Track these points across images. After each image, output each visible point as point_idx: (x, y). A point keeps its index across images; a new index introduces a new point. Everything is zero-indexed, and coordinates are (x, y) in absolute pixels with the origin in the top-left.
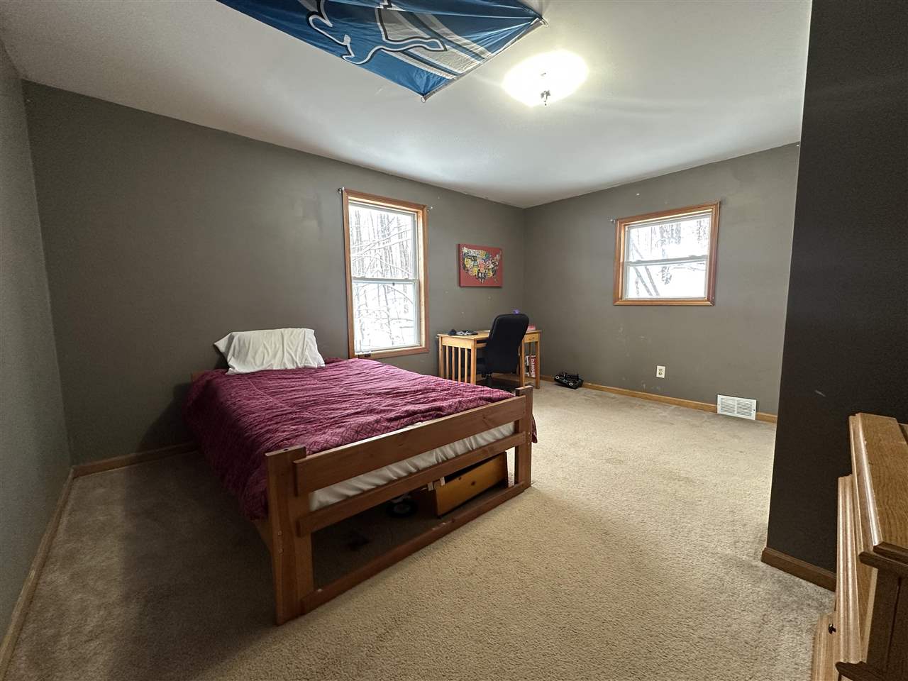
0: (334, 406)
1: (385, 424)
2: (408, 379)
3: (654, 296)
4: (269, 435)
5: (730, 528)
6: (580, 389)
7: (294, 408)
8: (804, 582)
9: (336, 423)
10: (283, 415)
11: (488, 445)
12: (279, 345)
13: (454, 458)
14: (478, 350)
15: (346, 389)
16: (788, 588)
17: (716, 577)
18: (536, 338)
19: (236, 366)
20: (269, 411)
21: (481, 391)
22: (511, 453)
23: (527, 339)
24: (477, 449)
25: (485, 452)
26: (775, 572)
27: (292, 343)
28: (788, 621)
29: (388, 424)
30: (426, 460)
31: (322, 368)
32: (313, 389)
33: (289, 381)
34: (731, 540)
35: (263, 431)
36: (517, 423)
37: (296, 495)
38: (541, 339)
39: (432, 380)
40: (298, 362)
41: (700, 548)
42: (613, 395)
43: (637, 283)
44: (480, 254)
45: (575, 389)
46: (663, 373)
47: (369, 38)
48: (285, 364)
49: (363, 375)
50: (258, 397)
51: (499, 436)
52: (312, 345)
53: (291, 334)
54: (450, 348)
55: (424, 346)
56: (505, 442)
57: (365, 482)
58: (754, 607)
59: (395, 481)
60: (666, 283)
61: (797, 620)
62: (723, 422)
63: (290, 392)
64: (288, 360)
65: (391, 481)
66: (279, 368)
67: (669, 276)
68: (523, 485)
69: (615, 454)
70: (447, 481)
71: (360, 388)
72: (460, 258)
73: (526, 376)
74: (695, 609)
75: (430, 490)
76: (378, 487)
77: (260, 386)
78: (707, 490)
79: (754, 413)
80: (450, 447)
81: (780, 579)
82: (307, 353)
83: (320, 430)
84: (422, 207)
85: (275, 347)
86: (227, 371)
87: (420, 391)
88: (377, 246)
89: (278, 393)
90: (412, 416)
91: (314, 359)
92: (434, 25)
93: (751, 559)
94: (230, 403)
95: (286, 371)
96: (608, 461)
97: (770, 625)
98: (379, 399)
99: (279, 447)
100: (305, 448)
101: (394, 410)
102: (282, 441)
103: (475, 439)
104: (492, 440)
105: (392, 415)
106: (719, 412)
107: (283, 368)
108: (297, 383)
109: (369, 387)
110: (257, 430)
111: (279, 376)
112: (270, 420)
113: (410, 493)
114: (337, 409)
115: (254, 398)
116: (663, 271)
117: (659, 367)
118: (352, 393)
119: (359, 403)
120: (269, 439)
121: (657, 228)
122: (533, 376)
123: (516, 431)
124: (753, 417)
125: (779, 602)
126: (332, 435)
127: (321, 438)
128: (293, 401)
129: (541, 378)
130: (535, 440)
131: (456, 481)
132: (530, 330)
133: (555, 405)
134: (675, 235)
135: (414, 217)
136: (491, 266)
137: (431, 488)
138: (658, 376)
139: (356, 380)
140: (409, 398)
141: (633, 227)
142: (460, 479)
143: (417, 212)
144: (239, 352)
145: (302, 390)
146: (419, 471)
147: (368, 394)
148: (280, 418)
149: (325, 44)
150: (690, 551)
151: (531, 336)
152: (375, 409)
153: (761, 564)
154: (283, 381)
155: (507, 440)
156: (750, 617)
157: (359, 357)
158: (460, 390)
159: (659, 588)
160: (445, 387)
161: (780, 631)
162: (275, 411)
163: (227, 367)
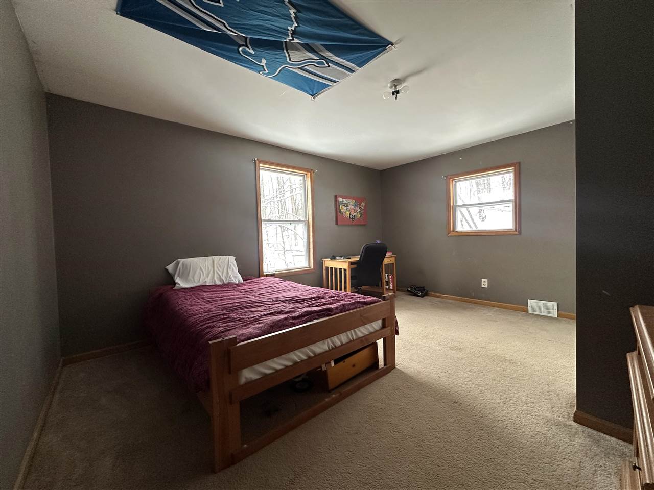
0: (253, 309)
1: (291, 321)
2: (304, 290)
3: (474, 229)
4: (208, 330)
5: (547, 397)
6: (426, 297)
7: (225, 312)
8: (608, 437)
9: (256, 320)
10: (217, 316)
11: (364, 336)
12: (211, 268)
13: (340, 346)
14: (352, 270)
15: (260, 298)
16: (597, 442)
17: (540, 434)
18: (393, 260)
19: (181, 283)
20: (207, 314)
21: (358, 297)
22: (380, 343)
23: (386, 261)
24: (356, 339)
25: (362, 341)
26: (584, 429)
27: (220, 267)
28: (599, 467)
29: (294, 321)
30: (320, 347)
31: (241, 283)
32: (236, 298)
33: (219, 293)
34: (549, 406)
35: (203, 327)
36: (384, 321)
37: (230, 373)
38: (396, 262)
39: (320, 291)
40: (224, 279)
41: (526, 412)
42: (450, 301)
43: (462, 221)
44: (351, 202)
45: (422, 297)
46: (487, 284)
47: (278, 60)
48: (215, 281)
49: (271, 288)
50: (198, 304)
51: (372, 330)
52: (234, 267)
53: (219, 260)
54: (331, 268)
55: (312, 267)
56: (376, 335)
57: (278, 364)
58: (572, 457)
59: (298, 363)
60: (482, 221)
61: (606, 466)
62: (533, 320)
63: (220, 300)
64: (217, 278)
65: (296, 363)
66: (211, 284)
67: (484, 216)
68: (390, 367)
69: (455, 343)
70: (336, 363)
71: (270, 297)
72: (337, 204)
73: (386, 289)
74: (527, 458)
75: (323, 370)
76: (287, 367)
77: (198, 296)
78: (527, 368)
79: (556, 312)
80: (338, 338)
81: (590, 434)
82: (230, 273)
83: (245, 326)
84: (310, 171)
85: (208, 269)
86: (174, 287)
87: (314, 298)
88: (276, 199)
89: (211, 301)
90: (310, 315)
91: (236, 277)
92: (321, 51)
93: (566, 419)
94: (177, 308)
95: (215, 286)
96: (451, 348)
97: (586, 470)
98: (284, 304)
99: (217, 338)
100: (236, 337)
101: (297, 312)
102: (218, 334)
103: (355, 332)
104: (367, 333)
105: (296, 314)
106: (530, 312)
107: (213, 284)
108: (224, 294)
109: (276, 296)
110: (199, 327)
111: (212, 290)
112: (208, 319)
113: (308, 373)
114: (256, 311)
115: (195, 305)
116: (479, 212)
117: (483, 280)
118: (264, 300)
119: (271, 307)
120: (209, 332)
121: (473, 181)
122: (391, 288)
123: (384, 326)
124: (555, 315)
125: (590, 452)
126: (255, 329)
127: (245, 331)
128: (223, 306)
129: (397, 290)
130: (397, 333)
131: (341, 364)
132: (388, 254)
133: (410, 309)
134: (486, 187)
135: (304, 178)
136: (359, 210)
137: (324, 368)
138: (483, 286)
139: (267, 291)
140: (306, 303)
141: (458, 181)
142: (344, 362)
143: (306, 174)
144: (183, 273)
145: (228, 299)
146: (315, 355)
147: (277, 301)
148: (215, 318)
149: (249, 64)
150: (519, 414)
151: (389, 259)
152: (283, 311)
153: (574, 424)
154: (215, 293)
155: (378, 333)
156: (570, 464)
157: (267, 276)
158: (342, 297)
159: (498, 443)
160: (331, 295)
161: (593, 474)
162: (211, 313)
163: (175, 284)
